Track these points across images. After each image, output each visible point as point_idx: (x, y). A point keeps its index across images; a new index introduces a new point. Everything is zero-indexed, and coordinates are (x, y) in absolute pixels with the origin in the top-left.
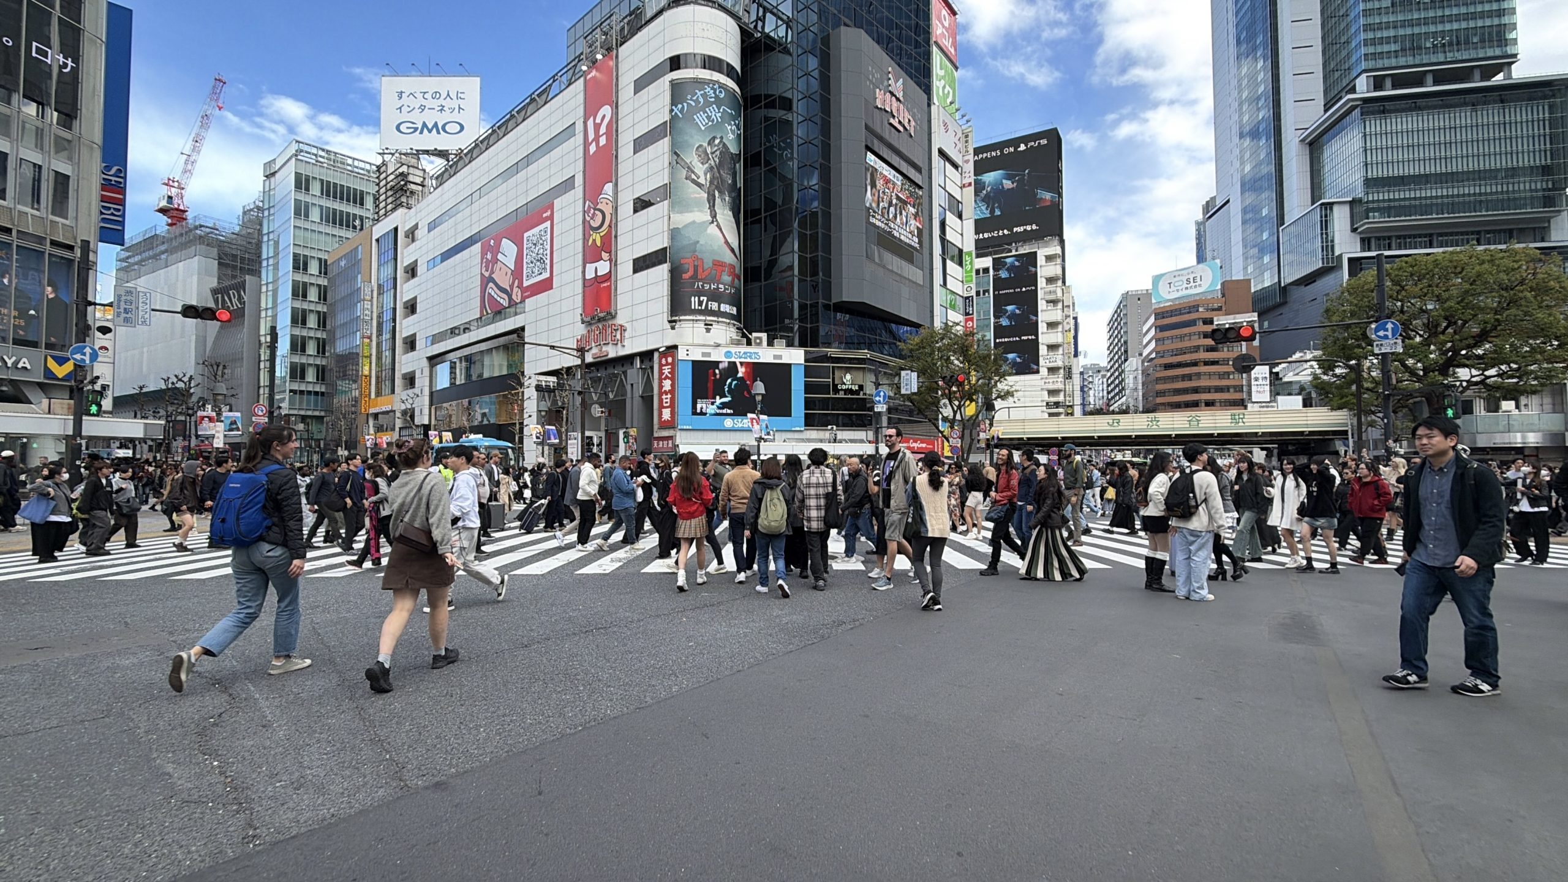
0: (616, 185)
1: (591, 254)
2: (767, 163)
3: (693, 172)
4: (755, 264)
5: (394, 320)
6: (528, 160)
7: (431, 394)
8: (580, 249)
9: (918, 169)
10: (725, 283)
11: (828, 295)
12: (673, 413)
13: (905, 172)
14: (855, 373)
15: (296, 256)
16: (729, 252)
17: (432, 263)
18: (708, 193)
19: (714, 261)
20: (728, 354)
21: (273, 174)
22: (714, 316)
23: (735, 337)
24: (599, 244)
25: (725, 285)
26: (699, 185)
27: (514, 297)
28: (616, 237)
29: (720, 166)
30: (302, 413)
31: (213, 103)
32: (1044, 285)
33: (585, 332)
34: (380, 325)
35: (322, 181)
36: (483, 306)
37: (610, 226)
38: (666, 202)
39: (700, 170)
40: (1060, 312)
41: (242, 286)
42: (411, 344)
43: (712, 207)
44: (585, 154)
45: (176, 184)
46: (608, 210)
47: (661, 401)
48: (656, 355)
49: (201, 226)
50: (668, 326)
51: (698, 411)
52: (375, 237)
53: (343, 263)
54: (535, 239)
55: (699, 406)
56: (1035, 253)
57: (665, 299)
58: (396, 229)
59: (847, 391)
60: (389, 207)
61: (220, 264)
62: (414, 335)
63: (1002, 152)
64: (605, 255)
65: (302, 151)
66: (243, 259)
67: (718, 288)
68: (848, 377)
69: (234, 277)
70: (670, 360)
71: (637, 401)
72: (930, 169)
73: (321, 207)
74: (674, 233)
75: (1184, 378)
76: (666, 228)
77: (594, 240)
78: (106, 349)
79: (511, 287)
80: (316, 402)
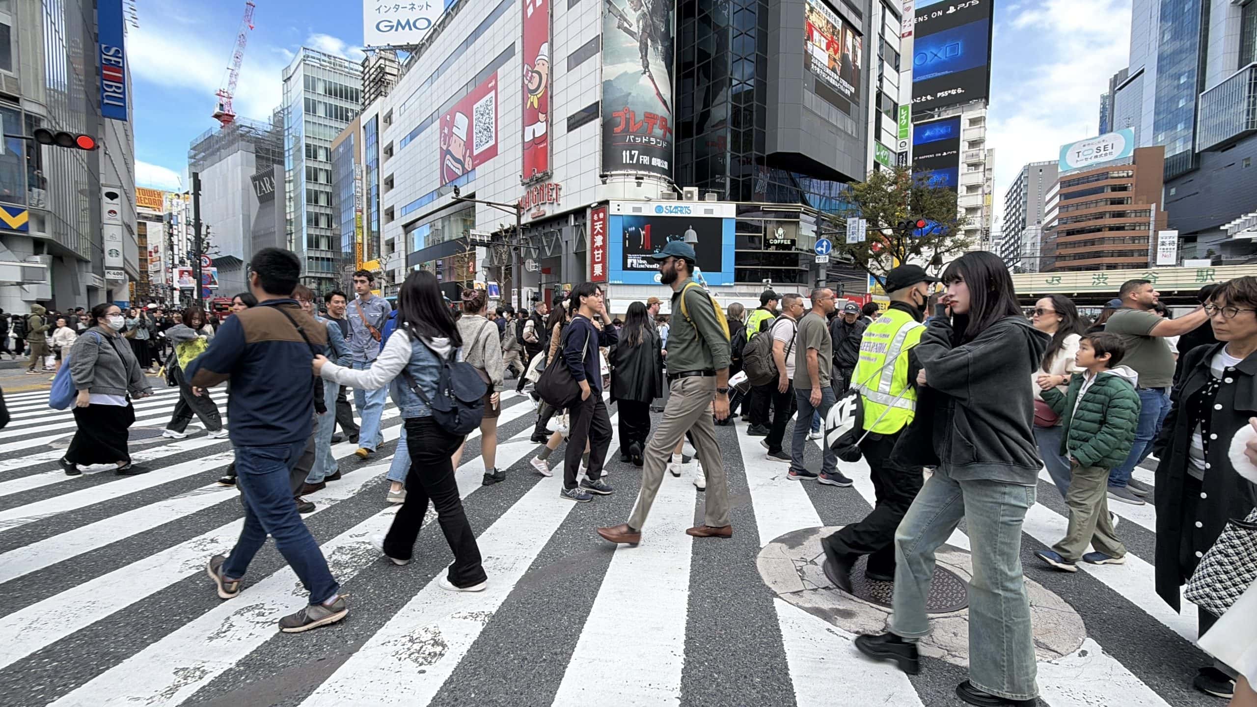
0: (552, 45)
1: (530, 117)
2: (701, 11)
3: (625, 20)
4: (687, 118)
5: (378, 195)
6: (476, 34)
7: (407, 257)
8: (520, 114)
9: (859, 14)
10: (658, 136)
11: (762, 146)
12: (604, 268)
13: (845, 15)
14: (787, 227)
15: (307, 146)
16: (661, 104)
17: (404, 142)
18: (641, 42)
19: (646, 113)
20: (659, 208)
21: (289, 78)
22: (644, 170)
23: (666, 191)
24: (536, 106)
25: (656, 138)
26: (632, 34)
27: (466, 166)
28: (552, 97)
29: (653, 13)
30: (318, 275)
31: (247, 24)
32: (966, 148)
33: (525, 194)
34: (369, 200)
35: (325, 81)
36: (442, 177)
37: (546, 87)
38: (598, 54)
39: (633, 17)
40: (981, 175)
41: (271, 174)
42: (390, 214)
43: (644, 57)
44: (523, 18)
45: (226, 94)
46: (544, 70)
47: (593, 256)
48: (589, 211)
49: (241, 126)
50: (599, 181)
51: (629, 266)
52: (362, 125)
53: (341, 150)
54: (482, 109)
55: (629, 261)
56: (959, 117)
57: (597, 154)
58: (377, 116)
59: (779, 246)
60: (372, 97)
61: (257, 156)
62: (393, 207)
63: (929, 16)
64: (542, 117)
65: (308, 57)
66: (274, 152)
67: (650, 142)
68: (781, 231)
69: (268, 166)
70: (601, 215)
71: (572, 258)
72: (870, 17)
73: (325, 104)
74: (607, 86)
75: (1085, 243)
76: (598, 82)
77: (532, 103)
78: (115, 212)
79: (464, 157)
80: (328, 266)
